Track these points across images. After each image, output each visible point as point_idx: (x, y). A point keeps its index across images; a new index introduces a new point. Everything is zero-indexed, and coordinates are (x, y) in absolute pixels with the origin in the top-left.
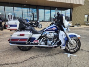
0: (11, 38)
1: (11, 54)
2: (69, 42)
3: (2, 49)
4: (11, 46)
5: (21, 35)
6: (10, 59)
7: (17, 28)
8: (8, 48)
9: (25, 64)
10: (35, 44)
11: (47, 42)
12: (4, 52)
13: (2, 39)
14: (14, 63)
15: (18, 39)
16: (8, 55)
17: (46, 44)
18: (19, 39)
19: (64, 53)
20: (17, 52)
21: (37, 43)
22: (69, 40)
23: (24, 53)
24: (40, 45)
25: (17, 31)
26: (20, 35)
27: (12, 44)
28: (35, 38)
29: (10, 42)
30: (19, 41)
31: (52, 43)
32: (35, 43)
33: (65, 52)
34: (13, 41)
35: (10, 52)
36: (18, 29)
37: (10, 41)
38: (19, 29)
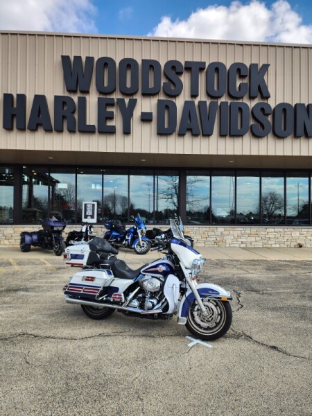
0: (70, 284)
1: (65, 322)
2: (196, 307)
3: (49, 309)
4: (68, 302)
5: (88, 279)
6: (61, 330)
7: (84, 262)
8: (63, 307)
9: (84, 343)
10: (114, 303)
11: (144, 302)
12: (53, 315)
13: (53, 283)
14: (66, 337)
15: (82, 288)
16: (59, 322)
17: (142, 306)
18: (84, 287)
19: (187, 337)
20: (78, 319)
21: (119, 300)
22: (196, 303)
23: (91, 322)
24: (128, 306)
25: (85, 268)
26: (86, 280)
27: (70, 297)
28: (117, 289)
29: (66, 293)
30: (82, 292)
31: (154, 306)
32: (116, 300)
33: (189, 336)
34: (72, 291)
35: (64, 318)
36: (85, 264)
37: (67, 290)
38: (87, 264)
